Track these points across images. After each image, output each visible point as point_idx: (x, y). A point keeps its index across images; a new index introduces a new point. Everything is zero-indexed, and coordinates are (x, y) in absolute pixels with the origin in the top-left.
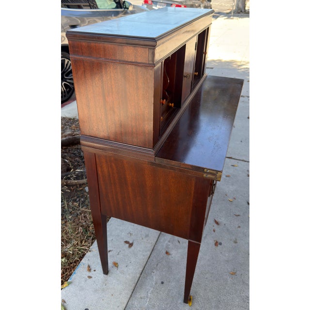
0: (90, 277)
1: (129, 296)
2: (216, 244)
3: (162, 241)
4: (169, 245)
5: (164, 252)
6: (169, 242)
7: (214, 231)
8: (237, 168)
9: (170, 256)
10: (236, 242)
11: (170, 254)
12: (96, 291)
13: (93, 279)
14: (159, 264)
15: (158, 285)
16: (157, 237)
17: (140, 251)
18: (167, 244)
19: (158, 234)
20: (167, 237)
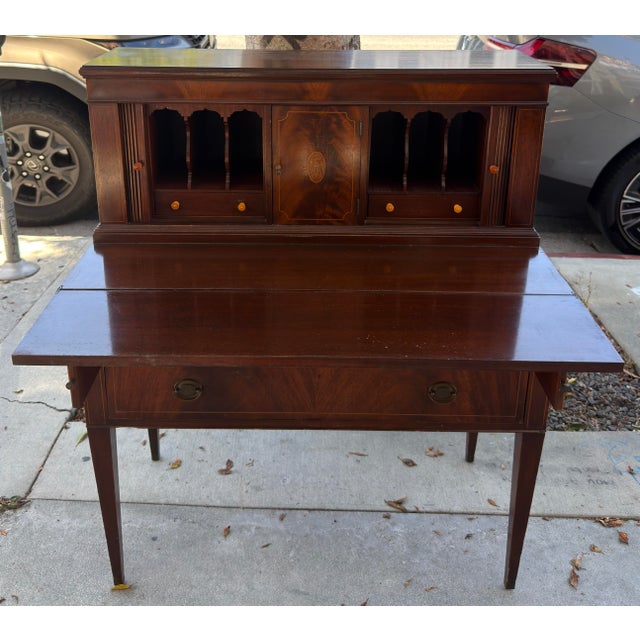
0: (145, 443)
3: (255, 515)
4: (249, 530)
6: (257, 528)
9: (221, 538)
11: (225, 536)
13: (142, 448)
14: (196, 526)
15: (148, 533)
16: (263, 505)
17: (217, 488)
18: (251, 526)
19: (269, 506)
20: (269, 522)
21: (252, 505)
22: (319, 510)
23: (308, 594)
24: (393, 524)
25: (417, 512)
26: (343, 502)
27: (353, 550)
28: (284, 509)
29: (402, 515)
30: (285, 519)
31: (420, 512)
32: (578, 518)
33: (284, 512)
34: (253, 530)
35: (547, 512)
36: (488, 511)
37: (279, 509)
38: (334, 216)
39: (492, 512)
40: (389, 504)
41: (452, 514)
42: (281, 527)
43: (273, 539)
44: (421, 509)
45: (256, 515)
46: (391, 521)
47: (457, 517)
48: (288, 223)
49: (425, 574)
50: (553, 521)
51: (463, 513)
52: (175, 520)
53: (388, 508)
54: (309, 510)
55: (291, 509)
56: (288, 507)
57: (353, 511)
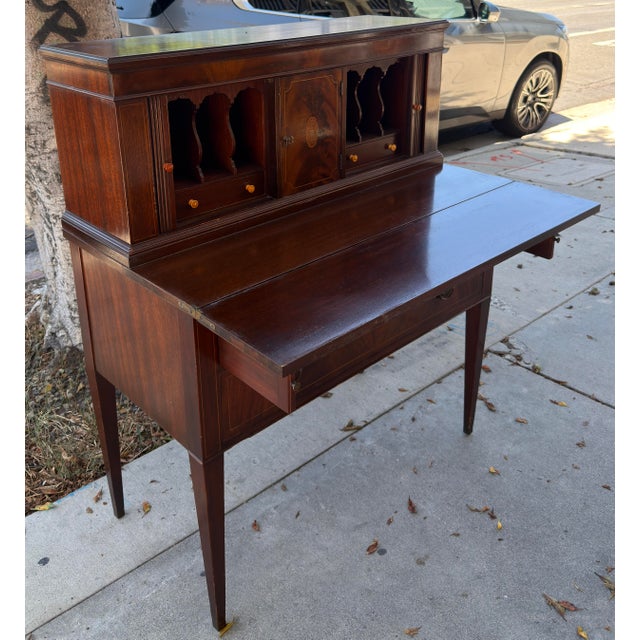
0: (90, 511)
1: (127, 570)
2: (373, 548)
3: (262, 500)
4: (272, 514)
5: (251, 521)
6: (275, 508)
7: (389, 522)
8: (562, 409)
9: (257, 534)
10: (420, 562)
11: (259, 530)
12: (82, 537)
13: (93, 516)
15: (191, 574)
16: (259, 489)
18: (268, 510)
19: (265, 486)
20: (280, 497)
21: (251, 495)
22: (304, 465)
23: (366, 523)
24: (362, 441)
25: (367, 424)
26: (313, 449)
27: (358, 475)
28: (278, 482)
29: (360, 432)
30: (288, 488)
31: (370, 423)
32: (453, 372)
33: (281, 483)
34: (274, 511)
35: (435, 378)
36: (405, 398)
37: (274, 484)
38: (324, 176)
39: (408, 395)
40: (345, 430)
41: (387, 412)
42: (293, 495)
43: (296, 506)
44: (368, 421)
46: (358, 440)
47: (393, 413)
48: (293, 193)
49: (418, 459)
50: (444, 380)
51: (393, 408)
53: (347, 433)
54: (298, 469)
55: (283, 478)
56: (279, 478)
57: (327, 450)
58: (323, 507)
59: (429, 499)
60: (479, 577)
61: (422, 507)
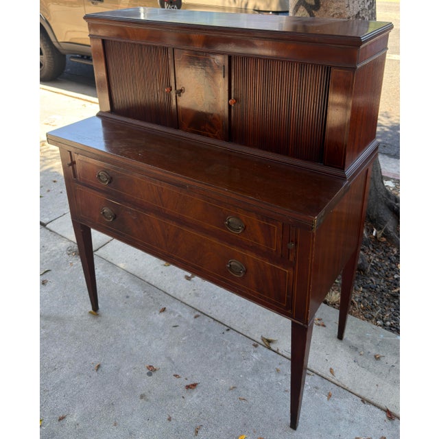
1: (128, 270)
2: (152, 369)
4: (174, 315)
5: (168, 307)
6: (179, 316)
7: (176, 376)
9: (157, 312)
10: (142, 397)
11: (160, 312)
14: (152, 300)
15: (128, 292)
16: (192, 305)
17: (177, 285)
18: (177, 313)
19: (196, 307)
20: (188, 315)
21: (187, 303)
22: (219, 322)
23: (173, 363)
24: (255, 352)
25: (276, 352)
26: (237, 324)
27: (219, 354)
28: (201, 312)
29: (265, 349)
30: (198, 318)
31: (278, 353)
34: (177, 316)
35: (368, 397)
37: (199, 311)
38: (211, 132)
39: (327, 377)
40: (263, 339)
42: (192, 322)
43: (183, 325)
44: (280, 352)
45: (185, 309)
46: (255, 349)
49: (247, 390)
50: (368, 406)
52: (145, 292)
53: (260, 341)
54: (214, 320)
55: (205, 314)
56: (204, 312)
57: (238, 332)
58: (184, 339)
59: (203, 399)
60: (131, 434)
61: (195, 395)
